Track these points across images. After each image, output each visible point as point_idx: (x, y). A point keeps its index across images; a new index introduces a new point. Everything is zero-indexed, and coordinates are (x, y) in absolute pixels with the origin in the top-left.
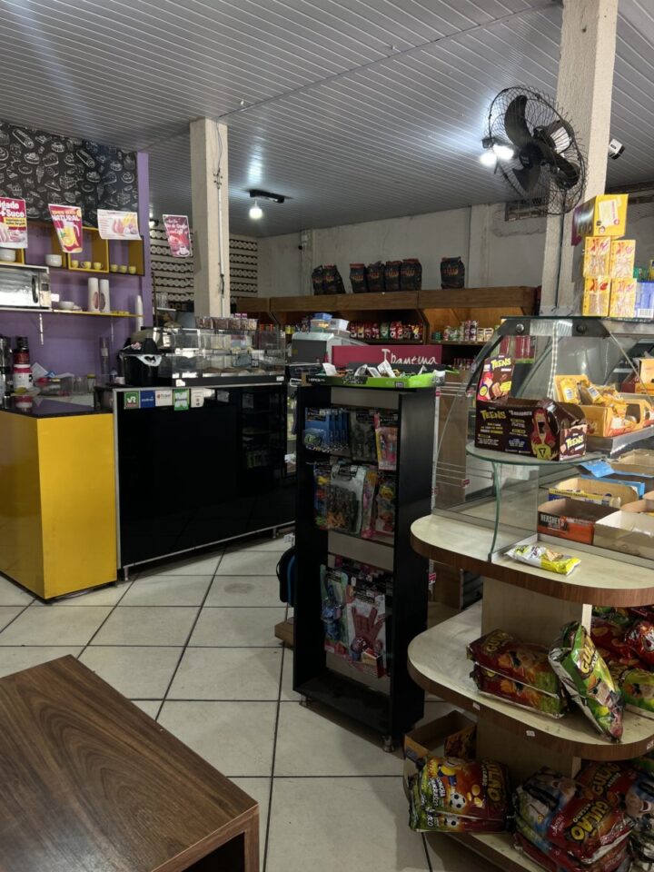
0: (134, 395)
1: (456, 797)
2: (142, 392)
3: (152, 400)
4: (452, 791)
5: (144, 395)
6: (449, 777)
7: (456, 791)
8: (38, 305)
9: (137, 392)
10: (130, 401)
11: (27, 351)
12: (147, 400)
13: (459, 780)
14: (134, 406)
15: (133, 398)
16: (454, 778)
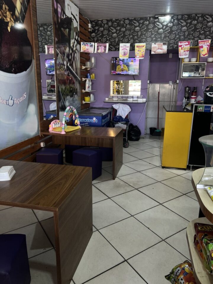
0: (202, 107)
1: (182, 280)
2: (205, 106)
3: (209, 109)
4: (182, 277)
5: (206, 107)
6: (185, 272)
7: (183, 278)
8: (200, 76)
9: (203, 106)
10: (200, 109)
11: (196, 92)
12: (207, 109)
13: (188, 276)
14: (201, 111)
15: (201, 108)
16: (187, 274)
